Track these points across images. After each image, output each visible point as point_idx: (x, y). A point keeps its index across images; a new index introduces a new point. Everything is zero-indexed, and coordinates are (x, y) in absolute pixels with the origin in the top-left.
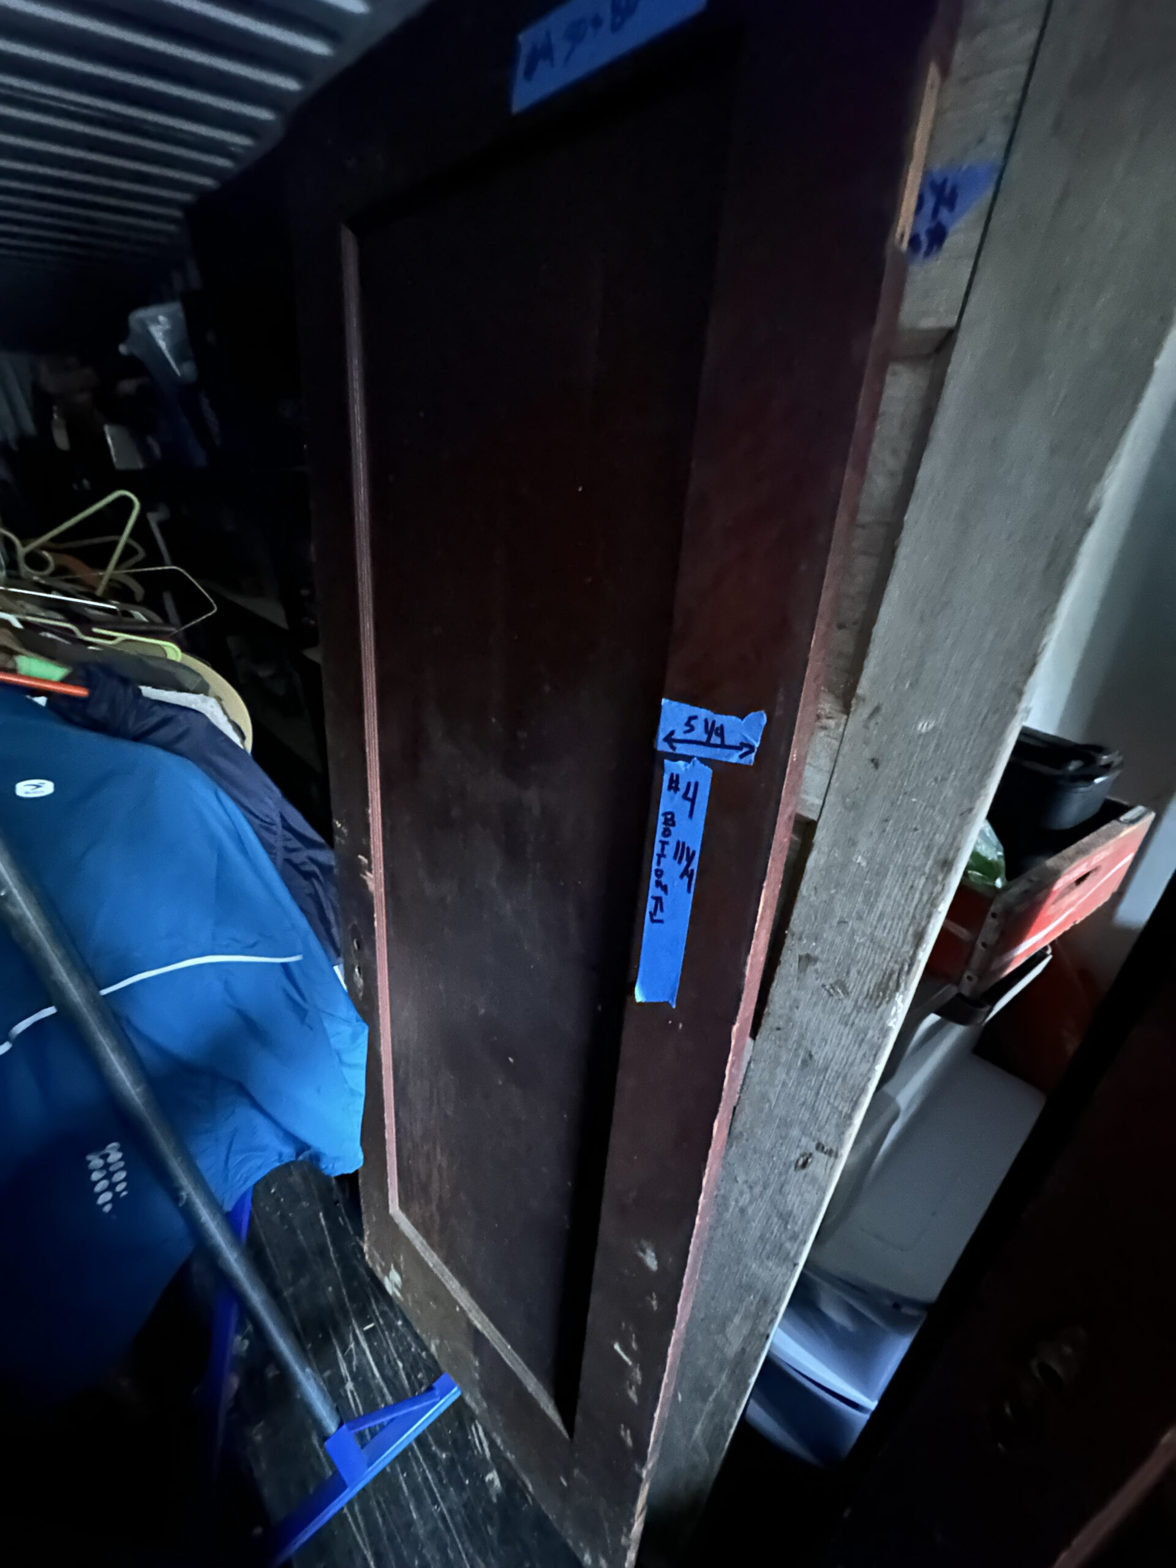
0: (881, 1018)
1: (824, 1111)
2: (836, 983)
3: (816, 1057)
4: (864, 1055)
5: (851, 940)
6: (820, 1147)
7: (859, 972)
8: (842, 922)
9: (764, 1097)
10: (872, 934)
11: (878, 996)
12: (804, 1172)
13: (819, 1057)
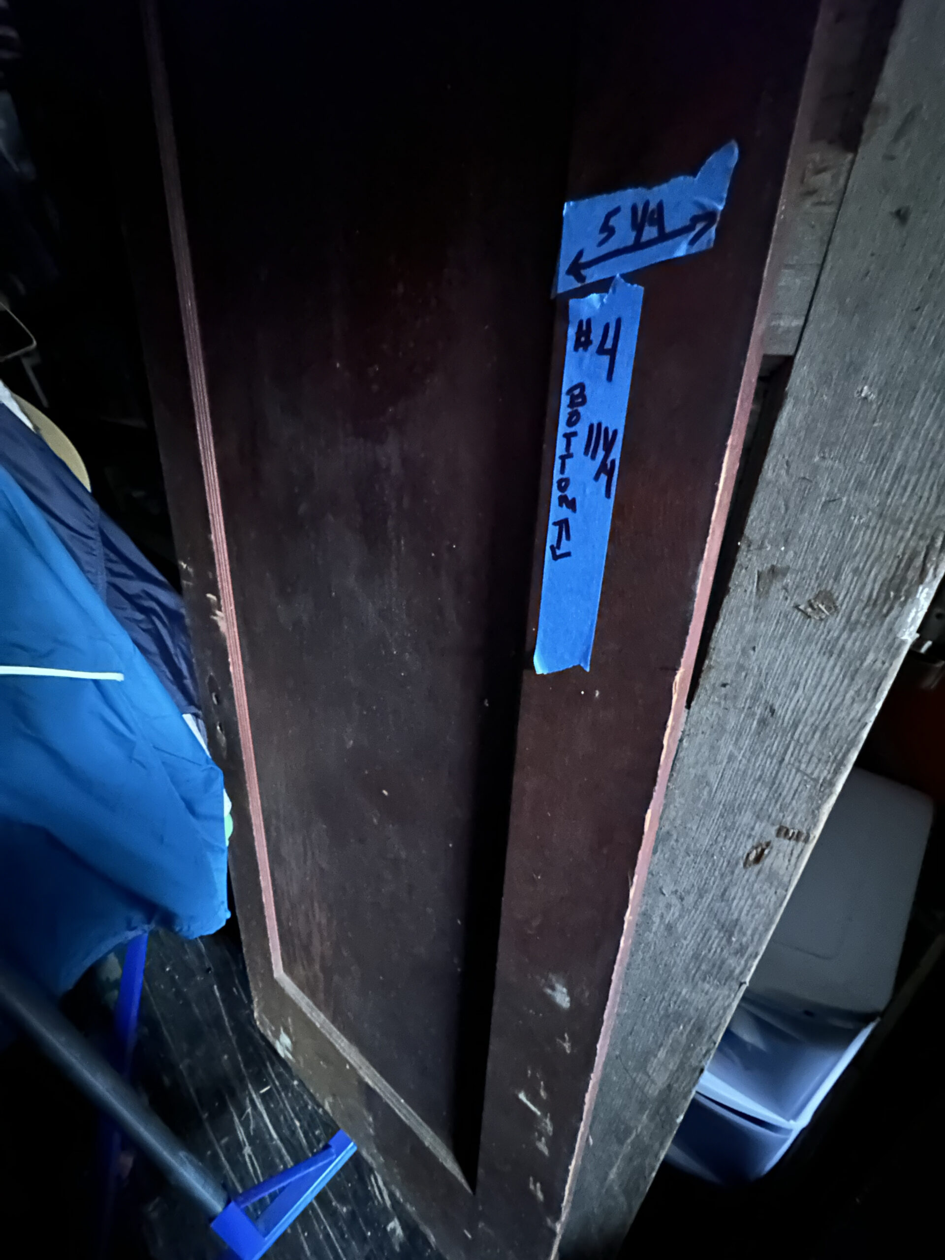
0: (890, 630)
1: (790, 781)
2: (816, 597)
3: (780, 712)
4: (858, 693)
5: (846, 523)
6: (783, 832)
7: (856, 571)
8: (832, 500)
9: (702, 781)
10: (882, 505)
11: (887, 597)
12: (757, 868)
13: (785, 714)
